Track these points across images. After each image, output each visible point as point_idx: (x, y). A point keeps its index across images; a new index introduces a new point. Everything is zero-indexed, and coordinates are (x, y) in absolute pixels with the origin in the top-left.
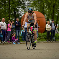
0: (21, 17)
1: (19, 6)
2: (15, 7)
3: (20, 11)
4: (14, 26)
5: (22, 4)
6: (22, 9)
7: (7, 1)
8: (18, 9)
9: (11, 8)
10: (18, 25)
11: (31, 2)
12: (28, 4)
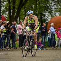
0: (48, 22)
1: (46, 11)
2: (41, 12)
3: (47, 16)
4: (40, 32)
5: (49, 9)
6: (48, 14)
7: (33, 6)
8: (44, 13)
9: (37, 13)
10: (44, 30)
11: (58, 6)
12: (55, 8)
